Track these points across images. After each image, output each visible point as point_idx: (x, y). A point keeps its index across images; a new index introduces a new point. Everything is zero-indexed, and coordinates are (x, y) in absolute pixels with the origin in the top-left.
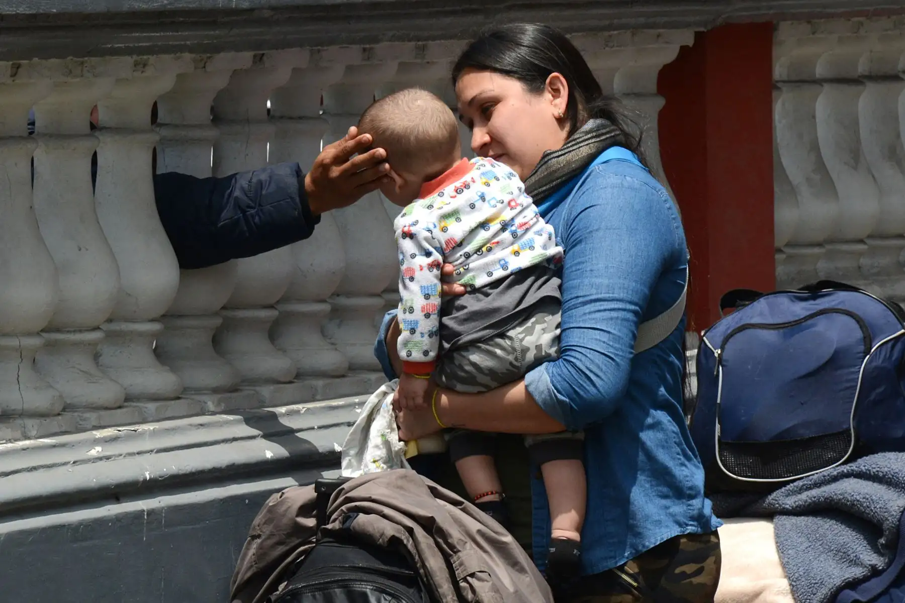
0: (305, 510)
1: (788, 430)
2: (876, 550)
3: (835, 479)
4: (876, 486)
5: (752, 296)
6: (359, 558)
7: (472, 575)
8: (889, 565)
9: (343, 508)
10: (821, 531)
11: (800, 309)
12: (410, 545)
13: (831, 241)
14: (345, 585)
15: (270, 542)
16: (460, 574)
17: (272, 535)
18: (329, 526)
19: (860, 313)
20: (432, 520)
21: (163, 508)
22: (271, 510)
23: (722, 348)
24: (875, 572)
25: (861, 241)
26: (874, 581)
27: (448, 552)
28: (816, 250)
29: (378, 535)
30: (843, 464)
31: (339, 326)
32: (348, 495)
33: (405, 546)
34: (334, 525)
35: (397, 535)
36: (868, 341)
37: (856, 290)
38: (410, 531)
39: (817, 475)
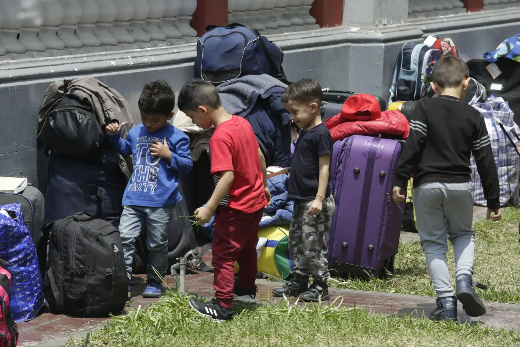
0: (61, 88)
1: (222, 68)
2: (245, 104)
3: (235, 82)
4: (247, 85)
5: (214, 27)
6: (75, 103)
7: (109, 110)
8: (248, 108)
9: (72, 88)
10: (230, 98)
11: (228, 31)
12: (90, 100)
13: (248, 10)
14: (69, 111)
15: (50, 97)
16: (105, 109)
17: (50, 95)
18: (67, 93)
19: (245, 34)
20: (97, 92)
21: (15, 86)
22: (51, 88)
23: (204, 42)
24: (244, 110)
25: (258, 10)
26: (244, 113)
27: (102, 102)
28: (243, 13)
29: (81, 97)
30: (238, 78)
31: (82, 32)
32: (74, 84)
33: (89, 101)
34: (68, 93)
35: (87, 97)
36: (246, 42)
37: (244, 26)
38: (91, 96)
39: (230, 81)
